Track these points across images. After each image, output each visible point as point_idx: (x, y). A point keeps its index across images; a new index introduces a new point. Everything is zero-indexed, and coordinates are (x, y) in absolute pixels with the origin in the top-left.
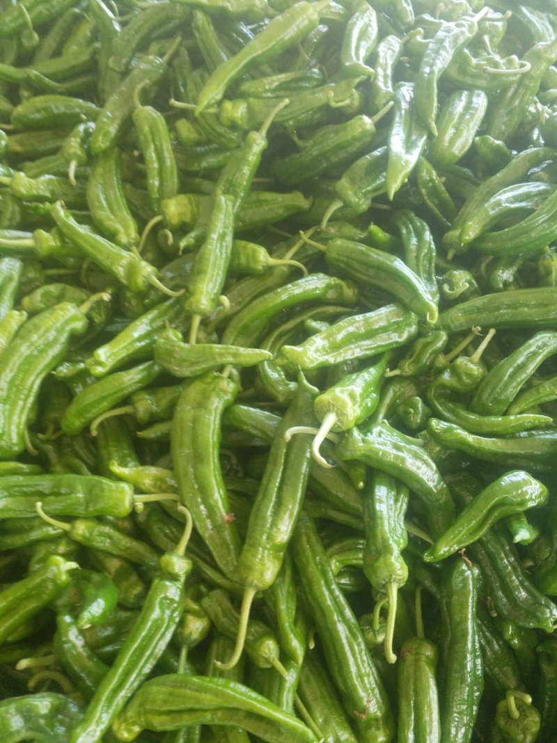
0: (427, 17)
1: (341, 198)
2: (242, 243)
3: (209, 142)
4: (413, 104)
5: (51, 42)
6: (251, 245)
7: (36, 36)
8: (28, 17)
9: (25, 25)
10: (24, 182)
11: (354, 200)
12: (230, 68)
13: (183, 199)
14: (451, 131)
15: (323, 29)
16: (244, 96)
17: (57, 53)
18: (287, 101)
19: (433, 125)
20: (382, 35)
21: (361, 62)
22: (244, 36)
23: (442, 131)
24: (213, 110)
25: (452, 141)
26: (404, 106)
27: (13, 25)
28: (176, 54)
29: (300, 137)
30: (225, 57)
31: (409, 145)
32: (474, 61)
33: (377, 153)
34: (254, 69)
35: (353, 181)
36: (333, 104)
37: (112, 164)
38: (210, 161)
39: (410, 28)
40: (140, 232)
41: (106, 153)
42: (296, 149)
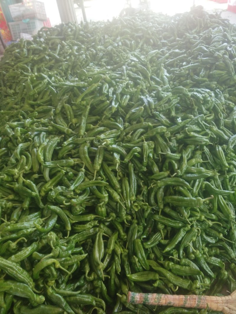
0: (118, 84)
1: (105, 115)
2: (88, 125)
3: (79, 109)
4: (116, 98)
5: (41, 96)
6: (89, 125)
7: (37, 95)
8: (36, 91)
9: (36, 93)
10: (43, 120)
11: (107, 115)
12: (82, 96)
13: (75, 119)
14: (123, 101)
15: (99, 88)
16: (85, 100)
17: (42, 98)
18: (93, 100)
19: (120, 101)
20: (109, 87)
21: (106, 92)
22: (84, 90)
23: (121, 101)
24: (80, 103)
25: (124, 103)
26: (114, 99)
27: (33, 94)
28: (70, 95)
29: (97, 106)
30: (80, 94)
31: (116, 104)
32: (126, 90)
33: (110, 106)
34: (86, 95)
35: (107, 111)
36: (101, 99)
37: (60, 115)
38: (80, 113)
39: (115, 86)
40: (68, 125)
41: (58, 113)
42: (96, 108)
